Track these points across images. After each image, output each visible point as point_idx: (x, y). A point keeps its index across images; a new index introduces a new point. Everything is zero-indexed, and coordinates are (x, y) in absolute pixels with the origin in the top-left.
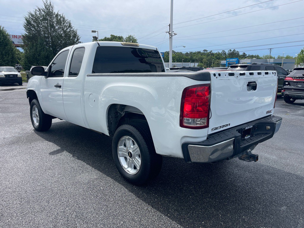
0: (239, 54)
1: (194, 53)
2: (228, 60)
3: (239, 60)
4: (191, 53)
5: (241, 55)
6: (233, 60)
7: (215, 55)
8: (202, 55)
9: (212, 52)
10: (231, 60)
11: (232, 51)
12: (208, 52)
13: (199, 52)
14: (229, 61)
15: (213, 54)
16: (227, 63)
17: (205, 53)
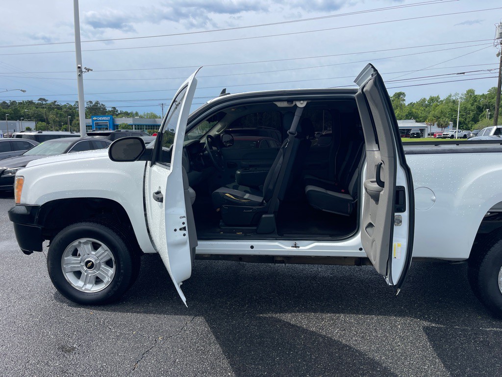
0: (105, 109)
1: (20, 103)
2: (95, 118)
3: (113, 119)
4: (13, 103)
5: (109, 111)
6: (104, 118)
7: (65, 110)
8: (37, 108)
9: (56, 104)
10: (100, 118)
11: (94, 103)
12: (48, 102)
13: (31, 103)
14: (96, 120)
15: (59, 108)
16: (93, 123)
17: (43, 104)
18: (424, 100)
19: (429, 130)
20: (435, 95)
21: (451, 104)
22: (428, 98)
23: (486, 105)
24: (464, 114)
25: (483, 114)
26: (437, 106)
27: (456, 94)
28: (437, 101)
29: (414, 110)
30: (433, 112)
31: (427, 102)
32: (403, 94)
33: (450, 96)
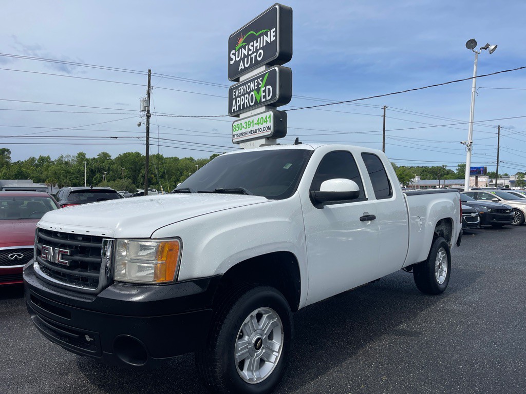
18: (33, 159)
19: (50, 191)
20: (45, 155)
21: (63, 166)
22: (37, 157)
23: (98, 169)
24: (78, 176)
25: (96, 177)
26: (48, 166)
27: (68, 156)
28: (48, 161)
29: (24, 170)
30: (46, 172)
31: (37, 162)
32: (8, 151)
33: (62, 157)
